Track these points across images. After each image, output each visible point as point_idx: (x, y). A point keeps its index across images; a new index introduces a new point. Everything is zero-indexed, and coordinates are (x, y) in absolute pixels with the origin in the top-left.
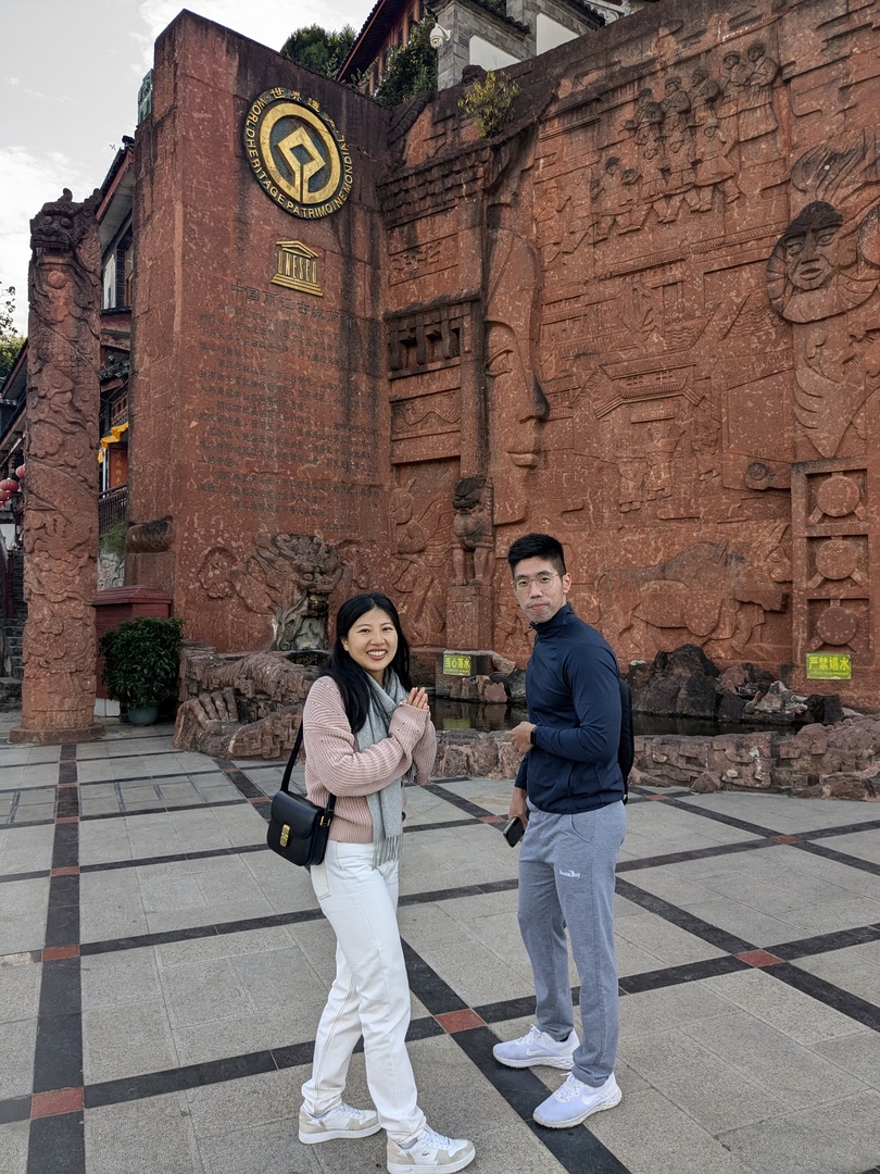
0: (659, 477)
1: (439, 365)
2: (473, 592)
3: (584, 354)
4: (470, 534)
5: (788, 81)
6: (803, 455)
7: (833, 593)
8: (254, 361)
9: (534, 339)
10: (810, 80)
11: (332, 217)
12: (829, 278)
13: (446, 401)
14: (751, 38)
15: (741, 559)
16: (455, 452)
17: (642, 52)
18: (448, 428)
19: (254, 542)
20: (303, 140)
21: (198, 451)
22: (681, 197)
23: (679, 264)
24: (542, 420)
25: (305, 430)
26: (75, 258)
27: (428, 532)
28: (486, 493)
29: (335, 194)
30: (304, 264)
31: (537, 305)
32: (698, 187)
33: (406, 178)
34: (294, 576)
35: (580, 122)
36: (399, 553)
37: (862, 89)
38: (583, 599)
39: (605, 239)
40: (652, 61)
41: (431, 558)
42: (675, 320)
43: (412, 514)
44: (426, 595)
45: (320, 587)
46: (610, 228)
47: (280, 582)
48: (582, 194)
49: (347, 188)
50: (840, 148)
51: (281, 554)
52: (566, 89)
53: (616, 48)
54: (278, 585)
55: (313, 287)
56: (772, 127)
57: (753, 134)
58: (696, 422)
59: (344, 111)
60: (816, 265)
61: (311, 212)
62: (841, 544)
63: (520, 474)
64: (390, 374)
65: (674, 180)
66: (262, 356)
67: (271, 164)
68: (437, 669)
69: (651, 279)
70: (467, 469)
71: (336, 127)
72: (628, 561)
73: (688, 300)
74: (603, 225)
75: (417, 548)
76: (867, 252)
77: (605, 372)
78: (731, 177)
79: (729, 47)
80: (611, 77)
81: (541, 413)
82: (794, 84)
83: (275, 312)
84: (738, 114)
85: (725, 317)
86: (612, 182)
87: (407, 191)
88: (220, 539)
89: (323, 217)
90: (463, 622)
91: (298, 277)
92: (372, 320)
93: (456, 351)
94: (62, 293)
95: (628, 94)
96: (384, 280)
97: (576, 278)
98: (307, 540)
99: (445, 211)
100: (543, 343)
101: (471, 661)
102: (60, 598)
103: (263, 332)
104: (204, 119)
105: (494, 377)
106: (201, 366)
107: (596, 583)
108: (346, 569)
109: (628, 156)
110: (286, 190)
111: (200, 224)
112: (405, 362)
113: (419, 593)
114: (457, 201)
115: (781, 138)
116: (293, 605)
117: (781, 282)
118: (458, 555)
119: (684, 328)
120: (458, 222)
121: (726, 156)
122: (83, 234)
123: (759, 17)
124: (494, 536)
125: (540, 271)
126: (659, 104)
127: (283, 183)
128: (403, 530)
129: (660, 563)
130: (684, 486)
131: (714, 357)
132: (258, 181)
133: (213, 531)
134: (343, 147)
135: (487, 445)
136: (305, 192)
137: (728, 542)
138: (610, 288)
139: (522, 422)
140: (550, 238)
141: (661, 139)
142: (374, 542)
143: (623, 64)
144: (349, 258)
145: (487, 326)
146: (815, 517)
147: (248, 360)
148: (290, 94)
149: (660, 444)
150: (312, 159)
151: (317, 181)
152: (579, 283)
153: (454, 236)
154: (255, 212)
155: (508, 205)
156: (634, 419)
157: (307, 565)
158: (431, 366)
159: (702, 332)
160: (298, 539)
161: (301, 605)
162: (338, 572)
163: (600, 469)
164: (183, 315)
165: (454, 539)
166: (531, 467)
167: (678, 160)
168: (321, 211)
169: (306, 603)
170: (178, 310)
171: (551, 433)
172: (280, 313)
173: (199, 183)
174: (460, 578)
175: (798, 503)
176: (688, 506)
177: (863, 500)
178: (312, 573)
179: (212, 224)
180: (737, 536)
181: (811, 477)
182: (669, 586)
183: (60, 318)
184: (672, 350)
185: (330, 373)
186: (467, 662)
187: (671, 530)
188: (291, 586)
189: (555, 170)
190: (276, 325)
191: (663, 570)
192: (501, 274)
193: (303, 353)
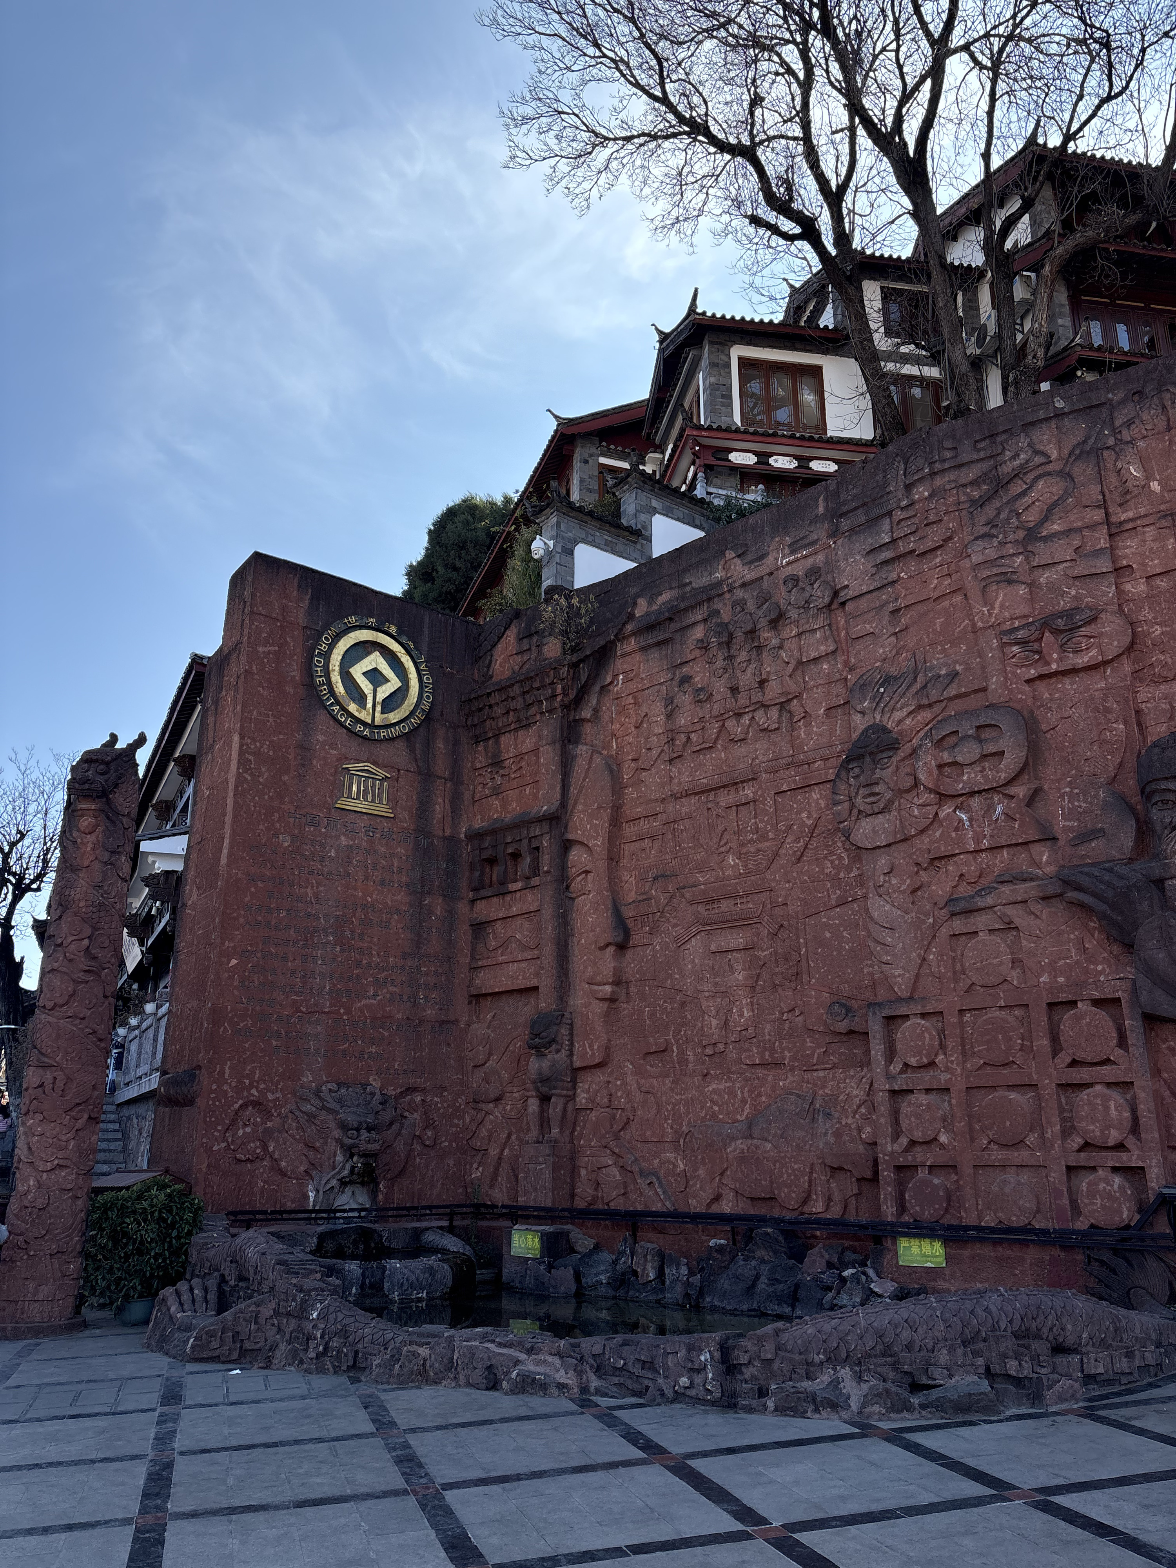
0: (741, 1015)
1: (519, 885)
2: (547, 1151)
3: (662, 876)
4: (545, 1080)
5: (843, 604)
6: (882, 994)
7: (920, 1158)
8: (309, 891)
9: (613, 859)
10: (863, 603)
11: (407, 737)
12: (890, 802)
13: (527, 925)
14: (810, 561)
15: (828, 1115)
16: (534, 982)
17: (710, 574)
18: (528, 955)
19: (294, 1095)
20: (377, 663)
21: (236, 992)
22: (750, 715)
23: (751, 783)
24: (622, 947)
25: (365, 962)
26: (108, 802)
27: (506, 1076)
28: (564, 1031)
29: (412, 713)
30: (374, 785)
31: (616, 821)
32: (766, 707)
33: (489, 694)
34: (337, 1133)
35: (655, 640)
36: (475, 1101)
37: (912, 613)
38: (669, 1162)
39: (679, 756)
40: (719, 583)
41: (508, 1107)
42: (749, 842)
43: (490, 1054)
44: (502, 1152)
45: (364, 1146)
46: (685, 745)
47: (321, 1141)
48: (657, 711)
49: (426, 705)
50: (894, 671)
51: (323, 1108)
52: (642, 608)
53: (685, 571)
54: (318, 1144)
55: (383, 809)
56: (832, 648)
57: (813, 655)
58: (776, 953)
59: (426, 630)
60: (877, 789)
61: (383, 733)
62: (924, 1099)
63: (599, 1008)
64: (471, 894)
65: (743, 699)
66: (319, 884)
67: (340, 689)
68: (505, 1249)
69: (725, 798)
70: (545, 1002)
71: (416, 648)
72: (714, 1116)
73: (762, 821)
74: (678, 742)
75: (492, 1096)
76: (922, 777)
77: (683, 896)
78: (796, 697)
79: (789, 570)
80: (683, 598)
81: (619, 939)
82: (849, 607)
83: (337, 837)
84: (799, 635)
85: (797, 840)
86: (685, 700)
87: (491, 706)
88: (254, 1092)
89: (400, 736)
90: (535, 1190)
91: (365, 799)
92: (451, 841)
93: (535, 870)
94: (91, 838)
95: (699, 614)
96: (467, 795)
97: (653, 796)
98: (359, 1089)
99: (528, 726)
100: (624, 862)
101: (541, 1239)
102: (49, 1166)
103: (322, 859)
104: (269, 652)
105: (573, 899)
106: (247, 899)
107: (682, 1141)
108: (406, 1123)
109: (700, 674)
110: (356, 714)
111: (257, 754)
112: (487, 881)
113: (494, 1152)
114: (538, 717)
115: (840, 659)
116: (334, 1168)
117: (846, 805)
118: (533, 1105)
119: (759, 850)
120: (540, 738)
121: (790, 676)
122: (120, 778)
123: (814, 543)
124: (574, 1082)
125: (617, 787)
126: (727, 625)
127: (353, 708)
128: (480, 1074)
129: (747, 1118)
130: (768, 1026)
131: (789, 882)
132: (325, 707)
133: (247, 1082)
134: (423, 667)
135: (566, 975)
136: (377, 715)
137: (815, 1094)
138: (687, 806)
139: (602, 949)
140: (628, 753)
141: (730, 658)
142: (444, 1088)
143: (694, 585)
144: (426, 776)
145: (566, 846)
146: (896, 1067)
147: (302, 890)
148: (365, 620)
149: (740, 978)
150: (387, 681)
151: (390, 703)
152: (656, 800)
153: (535, 751)
154: (321, 738)
155: (589, 721)
156: (713, 948)
157: (352, 1119)
158: (513, 887)
159: (776, 854)
160: (348, 1087)
161: (343, 1168)
162: (396, 1127)
163: (683, 1004)
164: (231, 846)
165: (529, 1086)
166: (612, 1000)
167: (746, 679)
168: (394, 732)
169: (348, 1166)
170: (227, 842)
171: (632, 962)
172: (343, 838)
173: (260, 714)
174: (534, 1133)
175: (877, 1050)
176: (773, 1050)
177: (942, 1046)
178: (358, 1130)
179: (271, 753)
180: (824, 1087)
181: (890, 1019)
182: (757, 1147)
183: (86, 863)
184: (748, 874)
185: (399, 897)
186: (536, 1240)
187: (758, 1078)
188: (332, 1146)
189: (633, 686)
190: (337, 852)
191: (750, 1127)
192: (580, 792)
193: (367, 878)
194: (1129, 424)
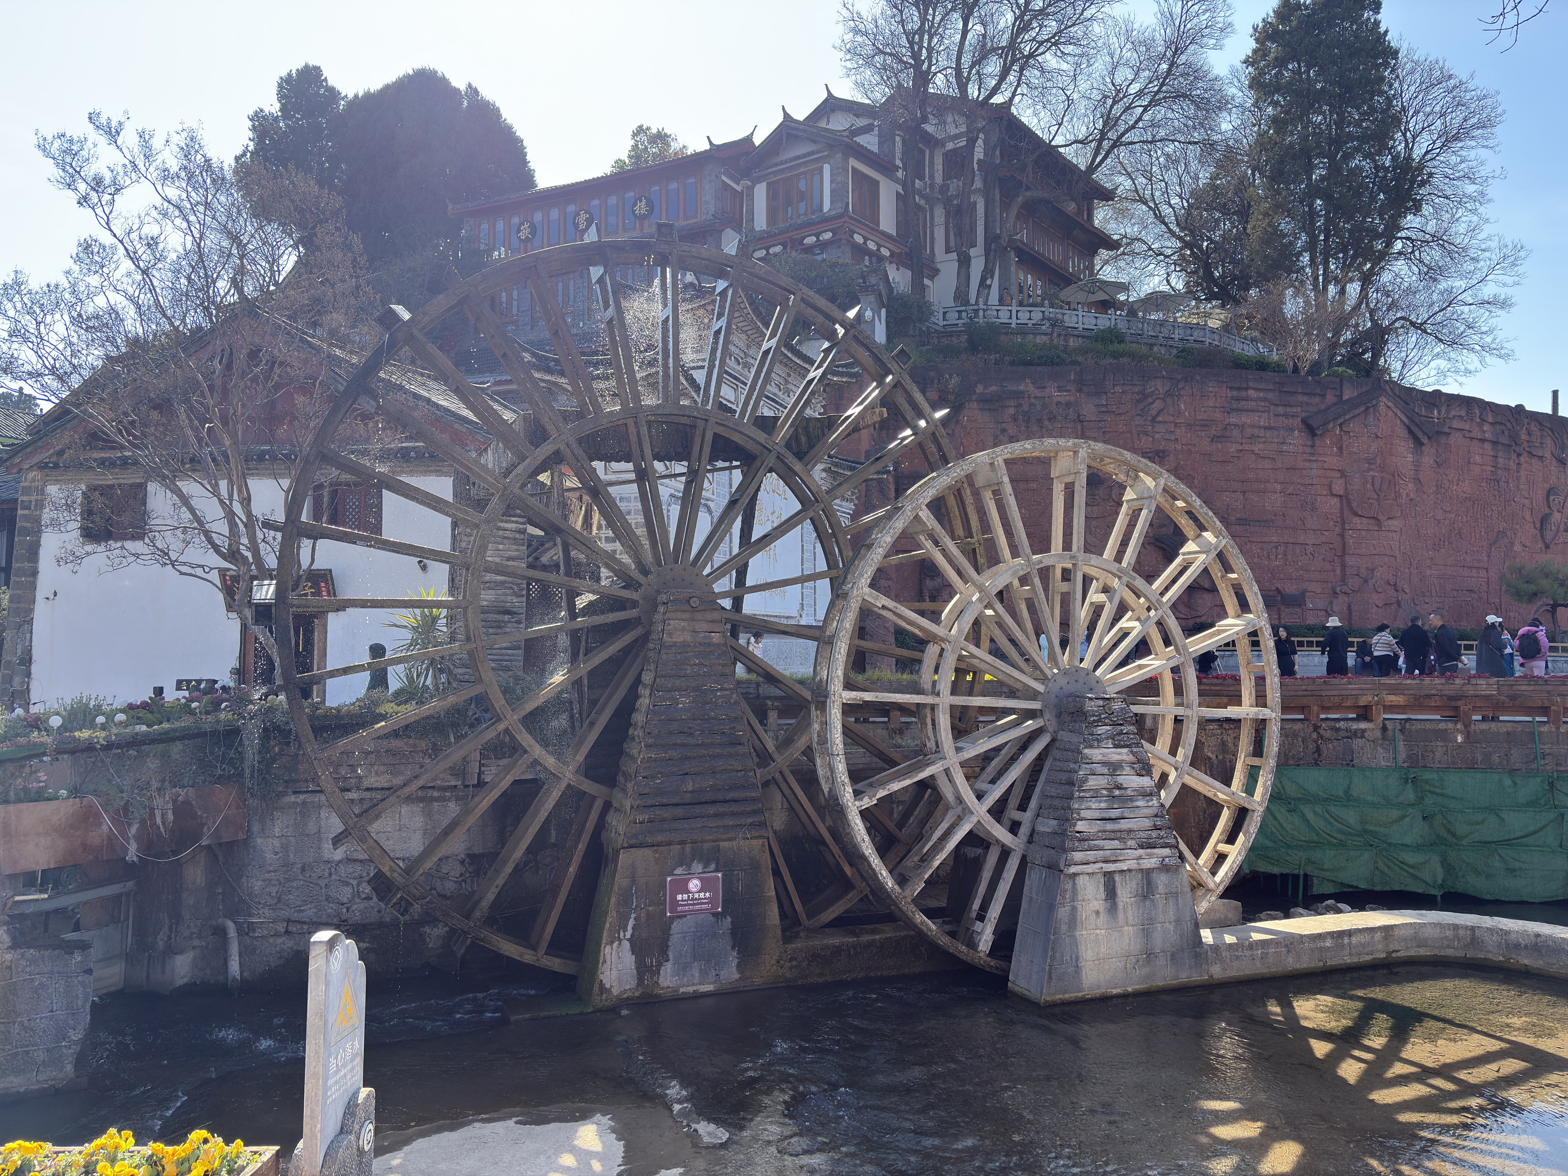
14: (1067, 398)
35: (988, 407)
79: (1058, 399)
95: (1012, 403)
123: (1070, 391)
189: (974, 425)
194: (1182, 388)
